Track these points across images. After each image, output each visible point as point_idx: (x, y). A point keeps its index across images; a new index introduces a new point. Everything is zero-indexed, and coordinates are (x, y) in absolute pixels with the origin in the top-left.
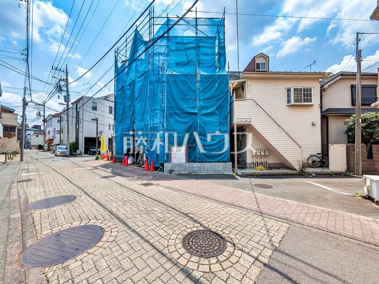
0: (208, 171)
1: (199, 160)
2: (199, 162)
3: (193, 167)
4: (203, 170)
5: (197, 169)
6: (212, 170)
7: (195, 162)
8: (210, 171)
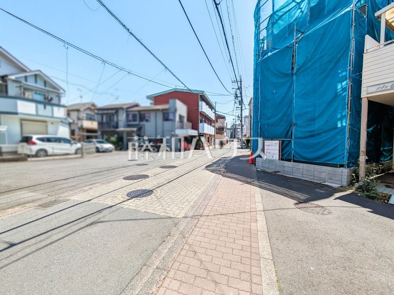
0: (304, 176)
1: (294, 159)
2: (294, 161)
3: (284, 167)
4: (296, 172)
5: (288, 169)
6: (310, 174)
7: (289, 160)
8: (306, 176)
